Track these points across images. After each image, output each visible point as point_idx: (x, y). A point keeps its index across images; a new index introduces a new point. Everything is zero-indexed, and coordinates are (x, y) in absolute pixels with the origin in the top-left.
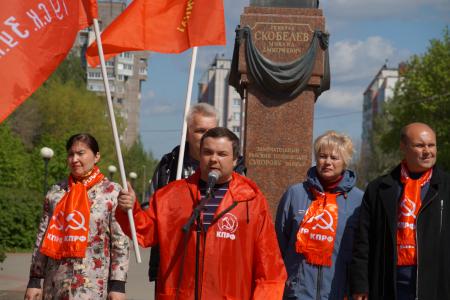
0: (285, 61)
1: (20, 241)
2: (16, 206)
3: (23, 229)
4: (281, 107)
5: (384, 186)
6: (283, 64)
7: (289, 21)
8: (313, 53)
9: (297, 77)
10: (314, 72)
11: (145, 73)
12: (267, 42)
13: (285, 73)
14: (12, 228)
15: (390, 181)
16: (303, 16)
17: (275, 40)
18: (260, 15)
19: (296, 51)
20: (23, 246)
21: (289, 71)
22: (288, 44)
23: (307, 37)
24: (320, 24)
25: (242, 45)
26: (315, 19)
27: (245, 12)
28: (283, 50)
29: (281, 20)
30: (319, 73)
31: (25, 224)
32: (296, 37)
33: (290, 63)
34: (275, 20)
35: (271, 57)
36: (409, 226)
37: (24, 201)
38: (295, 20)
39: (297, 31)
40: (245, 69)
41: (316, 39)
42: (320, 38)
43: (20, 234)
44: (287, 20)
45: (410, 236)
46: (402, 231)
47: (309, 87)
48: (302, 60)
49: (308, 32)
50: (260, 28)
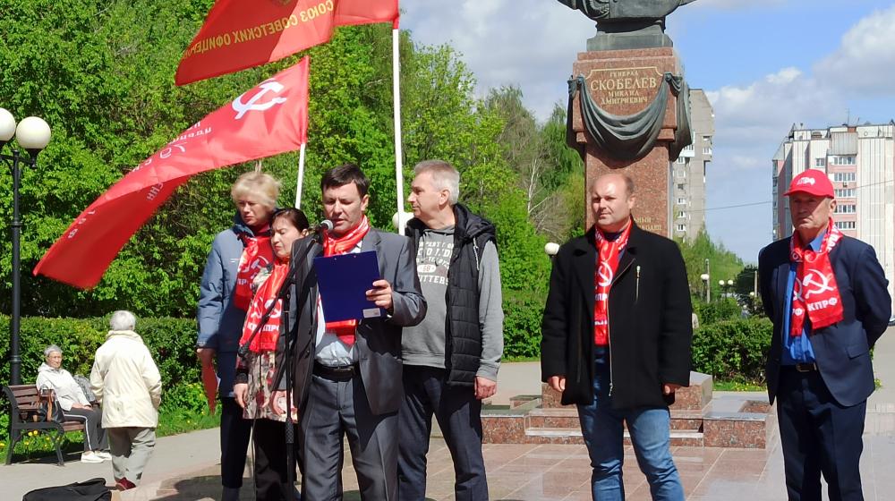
0: (628, 113)
1: (525, 348)
2: (517, 310)
3: (527, 336)
4: (627, 169)
5: (579, 253)
6: (625, 118)
7: (632, 66)
8: (662, 101)
9: (643, 132)
10: (665, 124)
11: (710, 152)
12: (606, 93)
13: (628, 128)
14: (514, 335)
15: (584, 245)
16: (647, 58)
17: (616, 89)
18: (596, 61)
19: (641, 100)
20: (528, 355)
21: (633, 125)
22: (632, 93)
23: (653, 83)
24: (669, 65)
25: (577, 99)
26: (664, 61)
27: (579, 59)
28: (626, 100)
29: (621, 64)
30: (670, 125)
31: (528, 329)
32: (641, 83)
33: (635, 115)
34: (614, 65)
35: (610, 110)
36: (604, 297)
37: (527, 305)
38: (639, 63)
39: (641, 75)
40: (581, 127)
41: (665, 84)
42: (670, 82)
43: (524, 342)
44: (629, 64)
45: (605, 306)
46: (599, 303)
47: (659, 143)
48: (648, 111)
49: (656, 76)
50: (597, 76)
